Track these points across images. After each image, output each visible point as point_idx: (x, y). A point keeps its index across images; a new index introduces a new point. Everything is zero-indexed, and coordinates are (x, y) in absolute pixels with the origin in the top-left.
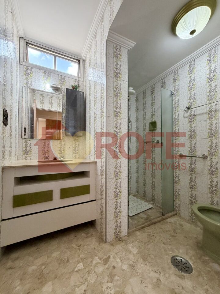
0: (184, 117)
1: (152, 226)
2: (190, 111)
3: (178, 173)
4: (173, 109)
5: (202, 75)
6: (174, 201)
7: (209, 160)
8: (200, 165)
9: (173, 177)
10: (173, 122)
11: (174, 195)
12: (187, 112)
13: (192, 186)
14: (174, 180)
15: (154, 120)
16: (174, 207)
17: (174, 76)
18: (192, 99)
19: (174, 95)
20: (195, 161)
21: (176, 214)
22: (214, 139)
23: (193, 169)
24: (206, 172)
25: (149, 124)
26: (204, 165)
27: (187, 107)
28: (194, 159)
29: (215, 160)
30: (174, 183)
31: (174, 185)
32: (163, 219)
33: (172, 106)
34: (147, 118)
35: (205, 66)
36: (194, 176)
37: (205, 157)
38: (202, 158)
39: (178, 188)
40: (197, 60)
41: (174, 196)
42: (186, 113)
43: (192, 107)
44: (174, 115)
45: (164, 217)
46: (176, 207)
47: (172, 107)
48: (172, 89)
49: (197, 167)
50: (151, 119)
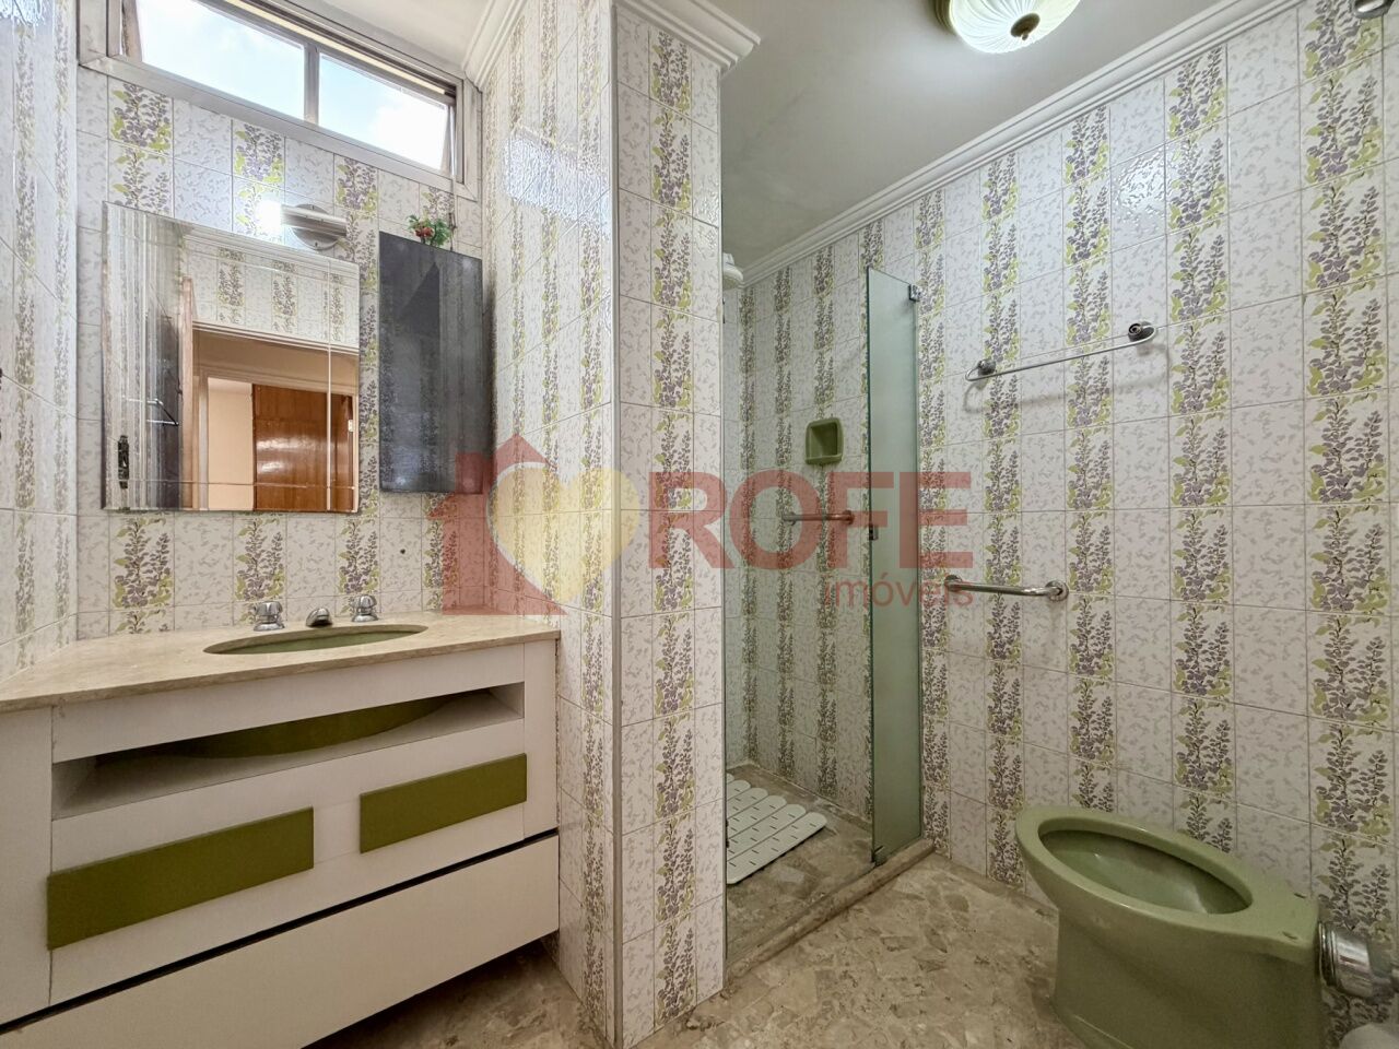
0: (968, 410)
1: (836, 926)
2: (991, 383)
3: (938, 662)
4: (918, 370)
5: (1047, 226)
6: (921, 789)
7: (1075, 608)
8: (1037, 629)
9: (920, 681)
10: (916, 428)
11: (925, 765)
12: (980, 388)
13: (1003, 721)
14: (920, 693)
15: (827, 416)
16: (921, 820)
17: (923, 217)
18: (1002, 329)
19: (919, 305)
20: (1016, 608)
21: (933, 850)
22: (1096, 515)
23: (1007, 646)
24: (1062, 658)
25: (804, 431)
26: (1055, 628)
27: (979, 366)
28: (1009, 600)
29: (1098, 609)
30: (920, 708)
31: (920, 718)
32: (879, 885)
33: (914, 354)
34: (796, 403)
35: (1057, 187)
36: (1010, 676)
37: (1057, 594)
38: (1044, 598)
39: (939, 730)
40: (1025, 155)
41: (921, 767)
42: (974, 390)
43: (1001, 367)
44: (922, 399)
45: (881, 872)
46: (930, 817)
47: (915, 363)
48: (915, 280)
49: (1023, 640)
50: (816, 411)
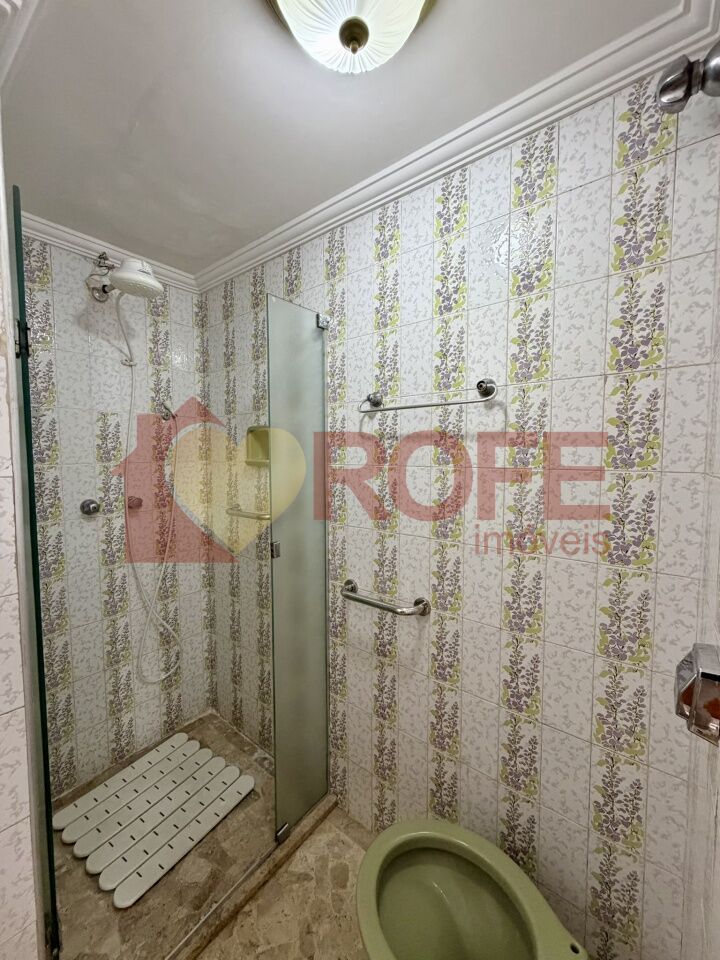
2: (379, 416)
3: (341, 651)
4: (327, 393)
5: (421, 275)
6: (328, 754)
7: (435, 623)
8: (406, 633)
9: (327, 665)
11: (331, 739)
12: (371, 418)
13: (384, 711)
14: (328, 676)
15: (261, 423)
16: (327, 779)
18: (387, 364)
19: (327, 334)
20: (393, 624)
21: (335, 805)
22: (452, 545)
23: (388, 647)
24: (425, 665)
26: (420, 638)
27: (369, 399)
28: (389, 617)
29: (451, 627)
30: (328, 688)
31: (327, 697)
33: (324, 378)
34: (239, 408)
35: (430, 240)
36: (389, 672)
37: (422, 609)
38: (413, 617)
39: (340, 707)
40: (406, 203)
41: (328, 736)
42: (367, 419)
43: (387, 402)
44: (330, 420)
45: (280, 854)
46: (335, 778)
47: (324, 386)
48: (323, 309)
49: (399, 644)
50: (254, 417)
